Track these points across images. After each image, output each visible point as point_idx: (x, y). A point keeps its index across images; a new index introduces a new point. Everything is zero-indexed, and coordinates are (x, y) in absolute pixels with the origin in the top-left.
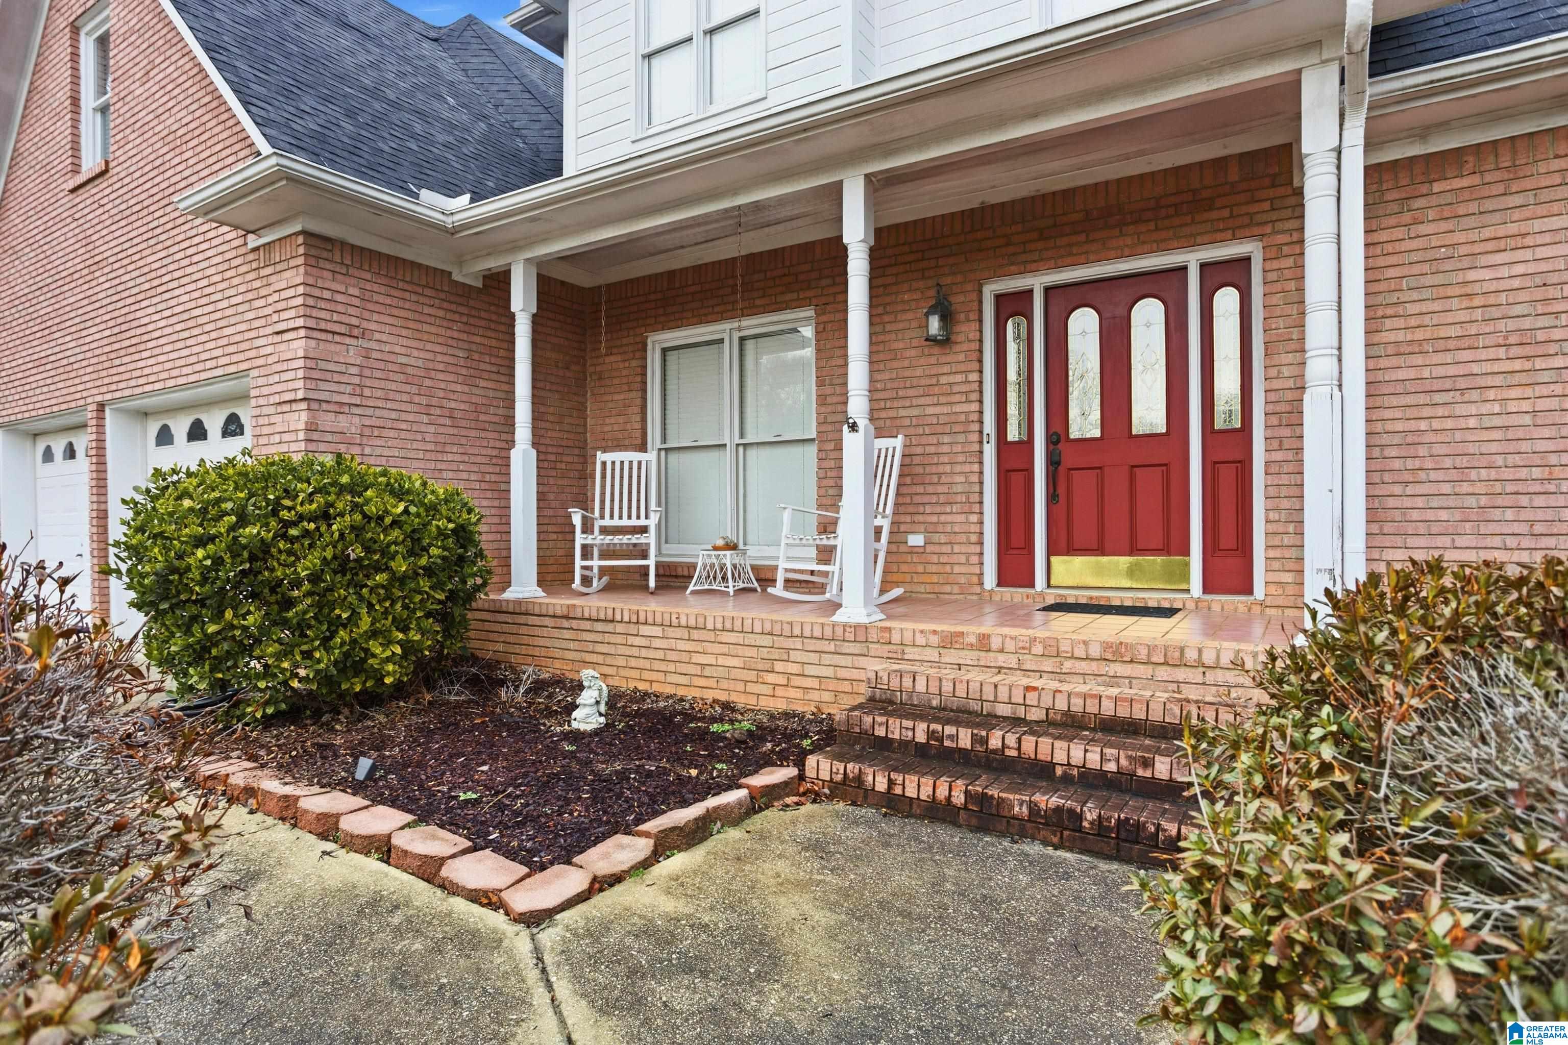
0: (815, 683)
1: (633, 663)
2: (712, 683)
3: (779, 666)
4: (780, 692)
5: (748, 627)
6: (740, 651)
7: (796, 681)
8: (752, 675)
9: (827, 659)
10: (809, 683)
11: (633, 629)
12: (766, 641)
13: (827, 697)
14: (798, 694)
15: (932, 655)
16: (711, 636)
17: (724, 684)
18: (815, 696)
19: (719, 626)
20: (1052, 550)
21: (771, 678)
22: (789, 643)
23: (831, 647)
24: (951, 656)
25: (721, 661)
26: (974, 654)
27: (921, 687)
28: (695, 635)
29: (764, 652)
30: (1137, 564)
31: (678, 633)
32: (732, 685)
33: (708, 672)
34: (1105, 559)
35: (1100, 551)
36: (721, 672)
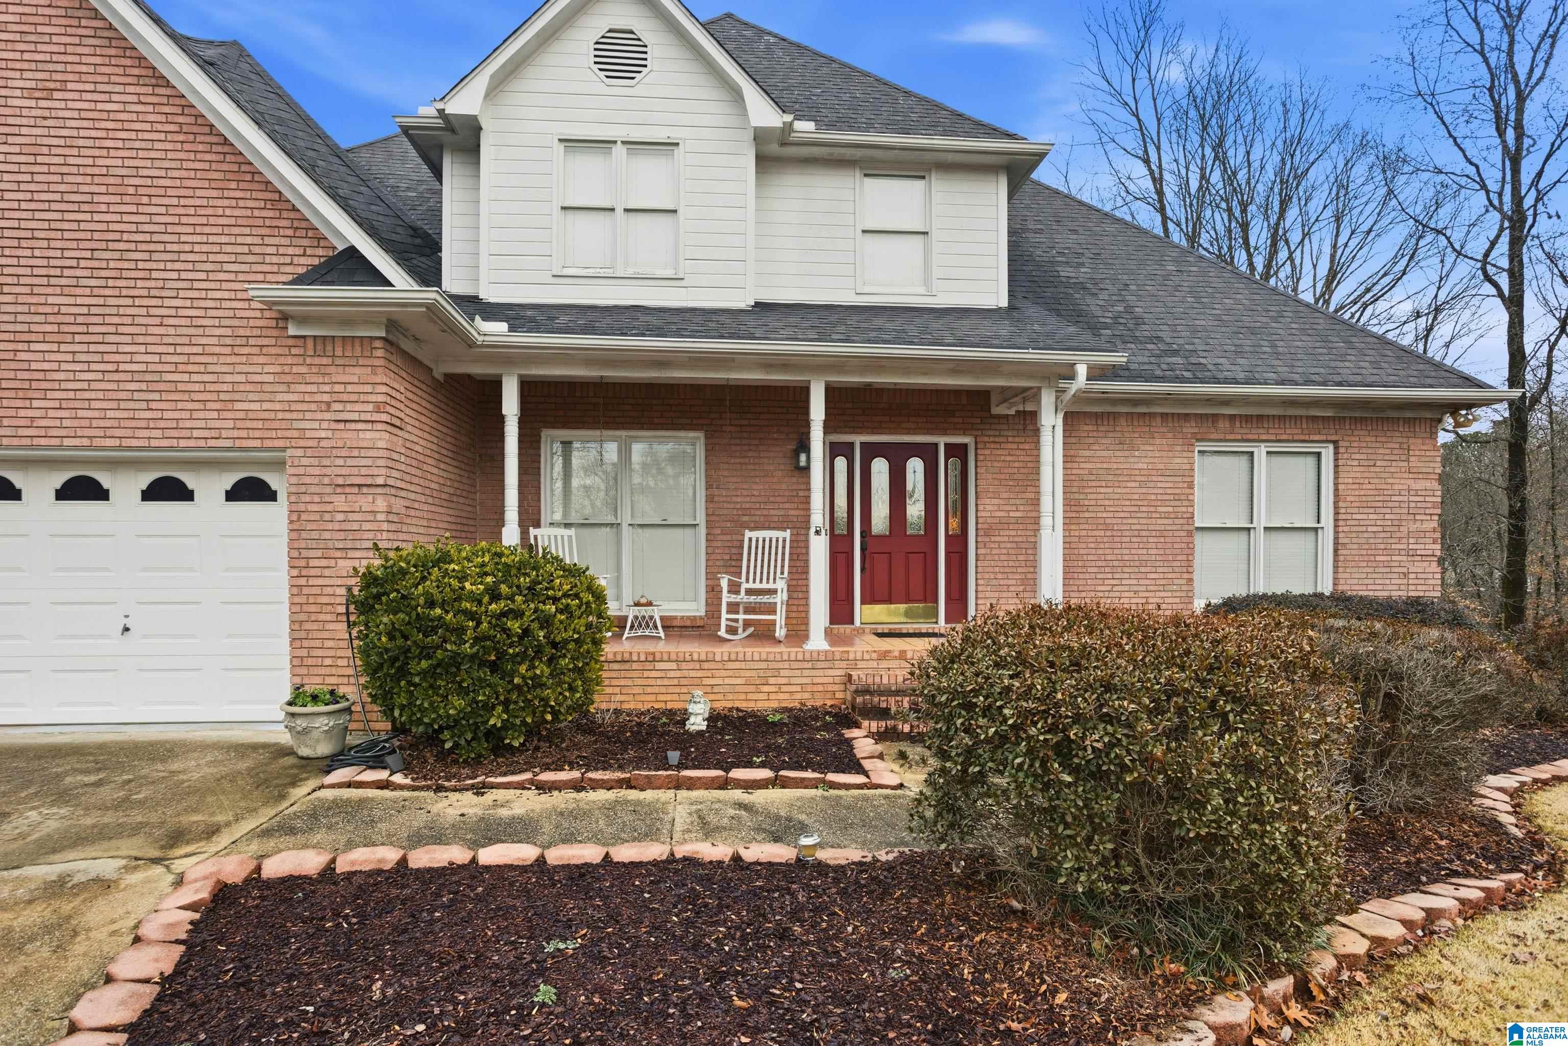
0: (798, 688)
1: (649, 690)
2: (720, 697)
3: (772, 681)
4: (772, 696)
5: (748, 657)
6: (743, 673)
7: (784, 688)
8: (752, 688)
9: (806, 673)
10: (793, 689)
11: (649, 666)
12: (763, 665)
13: (806, 696)
14: (787, 696)
15: (874, 664)
16: (720, 666)
17: (730, 697)
18: (798, 696)
19: (726, 658)
20: (863, 602)
21: (766, 689)
22: (780, 665)
23: (810, 665)
24: (884, 664)
25: (727, 681)
26: (898, 662)
27: (885, 681)
28: (706, 665)
29: (761, 673)
30: (910, 608)
31: (691, 665)
32: (736, 696)
33: (716, 690)
34: (893, 606)
35: (889, 601)
36: (727, 689)
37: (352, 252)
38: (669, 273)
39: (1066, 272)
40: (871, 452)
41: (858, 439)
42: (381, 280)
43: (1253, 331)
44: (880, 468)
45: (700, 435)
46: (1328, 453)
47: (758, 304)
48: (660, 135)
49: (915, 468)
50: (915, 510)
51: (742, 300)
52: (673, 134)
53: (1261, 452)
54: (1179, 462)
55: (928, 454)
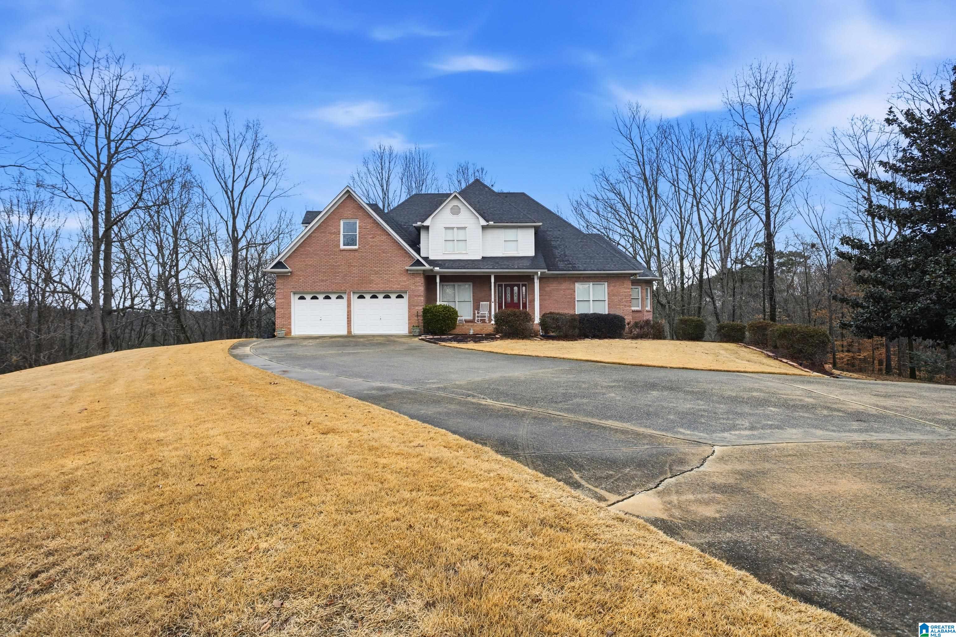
3: (484, 329)
5: (481, 325)
6: (479, 328)
8: (481, 330)
12: (483, 326)
19: (476, 325)
28: (473, 326)
31: (470, 326)
32: (478, 332)
33: (475, 330)
36: (477, 330)
37: (418, 260)
38: (464, 252)
39: (553, 243)
40: (506, 286)
41: (503, 284)
42: (425, 266)
43: (591, 258)
44: (509, 289)
45: (471, 284)
46: (606, 284)
47: (483, 257)
48: (463, 226)
49: (516, 288)
50: (516, 298)
51: (479, 258)
52: (466, 226)
53: (591, 284)
54: (572, 286)
55: (518, 286)
